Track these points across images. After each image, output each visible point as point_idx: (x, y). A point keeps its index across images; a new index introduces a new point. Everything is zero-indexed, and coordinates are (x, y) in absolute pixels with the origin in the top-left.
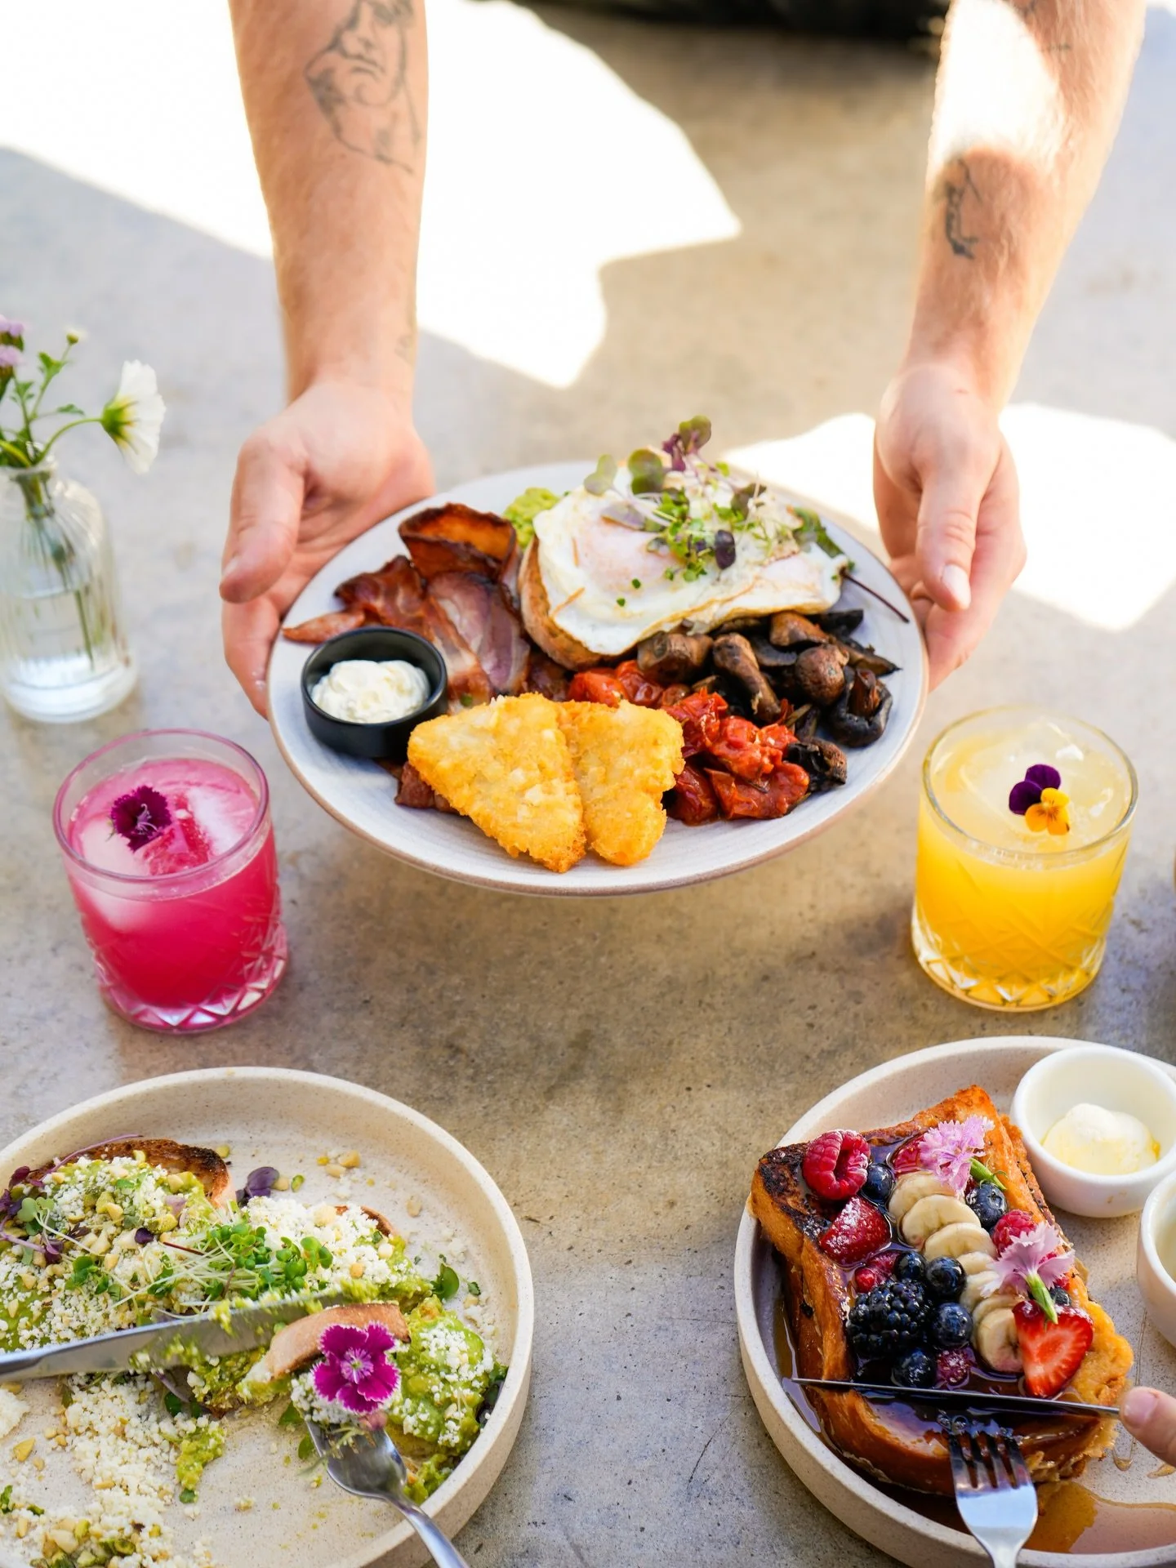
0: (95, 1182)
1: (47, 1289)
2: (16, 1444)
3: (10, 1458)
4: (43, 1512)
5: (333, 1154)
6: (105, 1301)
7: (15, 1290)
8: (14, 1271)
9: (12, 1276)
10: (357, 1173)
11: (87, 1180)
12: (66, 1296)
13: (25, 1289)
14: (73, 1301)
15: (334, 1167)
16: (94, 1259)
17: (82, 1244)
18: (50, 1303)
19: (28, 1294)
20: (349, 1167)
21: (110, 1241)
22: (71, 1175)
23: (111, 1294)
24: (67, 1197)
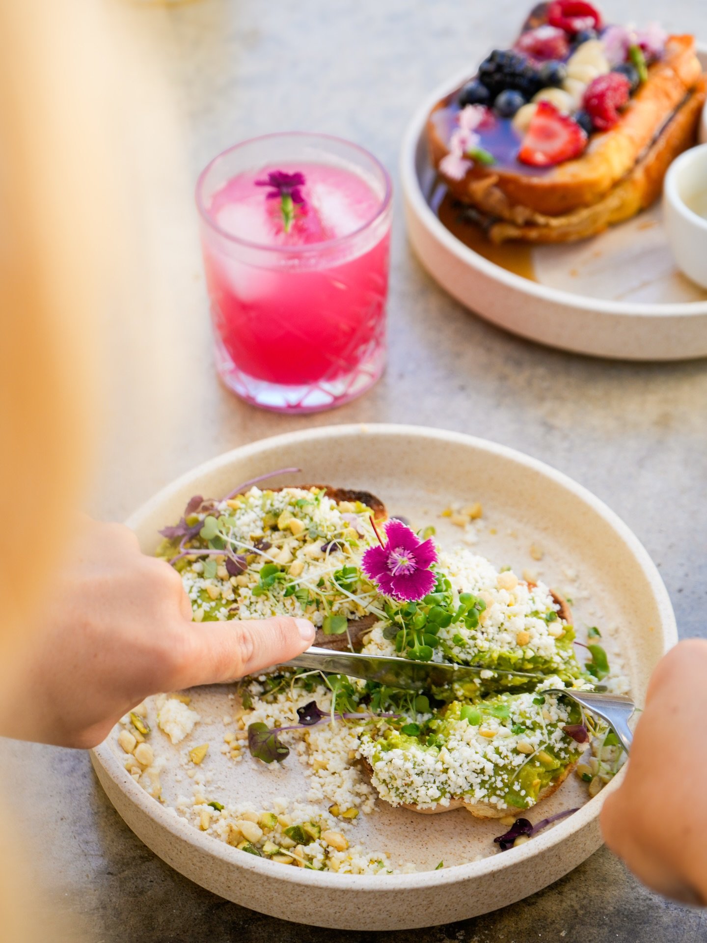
0: (272, 505)
1: (232, 597)
2: (190, 749)
3: (186, 760)
4: (223, 808)
5: (455, 506)
6: (293, 604)
7: (199, 601)
8: (198, 585)
9: (195, 589)
10: (480, 523)
11: (264, 505)
12: (251, 603)
13: (210, 599)
14: (259, 606)
15: (456, 518)
16: (280, 568)
17: (267, 556)
18: (237, 609)
19: (213, 604)
20: (473, 518)
21: (293, 554)
22: (246, 503)
23: (298, 597)
24: (245, 519)
